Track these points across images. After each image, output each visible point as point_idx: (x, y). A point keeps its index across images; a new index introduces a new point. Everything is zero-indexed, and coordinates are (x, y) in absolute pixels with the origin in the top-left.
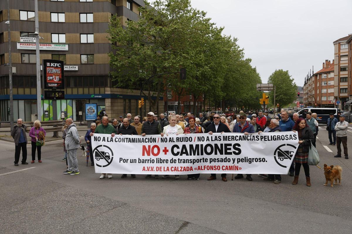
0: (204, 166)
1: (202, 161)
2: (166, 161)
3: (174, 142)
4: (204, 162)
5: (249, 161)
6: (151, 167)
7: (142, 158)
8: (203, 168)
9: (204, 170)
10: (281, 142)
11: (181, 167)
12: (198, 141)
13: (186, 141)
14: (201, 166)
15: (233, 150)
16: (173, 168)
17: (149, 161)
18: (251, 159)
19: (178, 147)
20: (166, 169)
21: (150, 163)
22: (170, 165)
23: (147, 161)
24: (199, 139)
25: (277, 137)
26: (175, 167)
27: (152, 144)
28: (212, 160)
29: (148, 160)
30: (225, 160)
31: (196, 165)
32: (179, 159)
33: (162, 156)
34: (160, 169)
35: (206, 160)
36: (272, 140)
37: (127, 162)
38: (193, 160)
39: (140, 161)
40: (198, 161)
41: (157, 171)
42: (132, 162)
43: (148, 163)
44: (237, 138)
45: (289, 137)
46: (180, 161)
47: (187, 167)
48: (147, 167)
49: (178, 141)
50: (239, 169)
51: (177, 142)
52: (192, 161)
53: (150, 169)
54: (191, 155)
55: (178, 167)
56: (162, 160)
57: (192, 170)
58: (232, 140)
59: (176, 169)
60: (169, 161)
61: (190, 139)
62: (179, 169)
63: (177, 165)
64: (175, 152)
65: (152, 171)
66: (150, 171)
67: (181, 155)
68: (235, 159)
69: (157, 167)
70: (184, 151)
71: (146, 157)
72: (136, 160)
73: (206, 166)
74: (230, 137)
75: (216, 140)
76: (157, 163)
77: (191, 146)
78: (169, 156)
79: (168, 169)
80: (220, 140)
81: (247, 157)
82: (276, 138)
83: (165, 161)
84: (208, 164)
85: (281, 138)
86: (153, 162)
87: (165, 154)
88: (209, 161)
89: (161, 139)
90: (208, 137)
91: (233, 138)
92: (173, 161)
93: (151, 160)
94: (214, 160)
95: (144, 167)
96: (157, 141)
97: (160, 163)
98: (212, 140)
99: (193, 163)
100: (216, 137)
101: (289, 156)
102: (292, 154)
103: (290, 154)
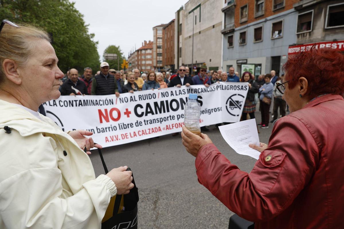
0: (172, 125)
1: (169, 118)
2: (131, 125)
3: (137, 101)
4: (171, 120)
5: (209, 112)
6: (115, 136)
7: (100, 126)
8: (171, 127)
9: (173, 128)
10: (233, 92)
11: (148, 129)
12: (162, 97)
13: (150, 99)
14: (169, 125)
16: (140, 131)
17: (110, 129)
18: (210, 110)
19: (141, 107)
20: (132, 135)
21: (112, 130)
22: (135, 129)
23: (108, 129)
24: (163, 95)
25: (230, 87)
26: (143, 131)
27: (109, 107)
28: (179, 117)
29: (109, 128)
31: (164, 124)
32: (144, 120)
33: (124, 119)
34: (126, 136)
35: (173, 118)
36: (225, 89)
38: (160, 119)
40: (166, 119)
41: (123, 139)
43: (109, 131)
44: (200, 91)
45: (240, 87)
46: (146, 122)
47: (155, 128)
48: (111, 137)
49: (140, 99)
50: (201, 121)
51: (140, 100)
52: (159, 120)
53: (115, 138)
54: (157, 113)
55: (145, 130)
56: (125, 125)
57: (161, 131)
58: (195, 93)
59: (144, 133)
60: (134, 125)
61: (154, 96)
62: (148, 132)
63: (144, 127)
64: (139, 113)
65: (117, 140)
66: (115, 140)
67: (146, 115)
69: (122, 135)
70: (149, 110)
71: (105, 124)
72: (93, 130)
73: (173, 124)
74: (193, 90)
75: (181, 94)
76: (120, 129)
77: (156, 104)
78: (133, 118)
79: (135, 135)
80: (184, 93)
81: (207, 109)
82: (229, 88)
83: (129, 126)
84: (175, 121)
85: (233, 88)
86: (115, 129)
87: (128, 116)
88: (176, 117)
89: (120, 99)
90: (172, 92)
91: (196, 91)
92: (138, 124)
93: (112, 127)
94: (182, 116)
95: (106, 138)
96: (114, 102)
97: (124, 128)
98: (176, 95)
99: (161, 122)
100: (180, 91)
101: (239, 106)
102: (241, 103)
103: (239, 104)
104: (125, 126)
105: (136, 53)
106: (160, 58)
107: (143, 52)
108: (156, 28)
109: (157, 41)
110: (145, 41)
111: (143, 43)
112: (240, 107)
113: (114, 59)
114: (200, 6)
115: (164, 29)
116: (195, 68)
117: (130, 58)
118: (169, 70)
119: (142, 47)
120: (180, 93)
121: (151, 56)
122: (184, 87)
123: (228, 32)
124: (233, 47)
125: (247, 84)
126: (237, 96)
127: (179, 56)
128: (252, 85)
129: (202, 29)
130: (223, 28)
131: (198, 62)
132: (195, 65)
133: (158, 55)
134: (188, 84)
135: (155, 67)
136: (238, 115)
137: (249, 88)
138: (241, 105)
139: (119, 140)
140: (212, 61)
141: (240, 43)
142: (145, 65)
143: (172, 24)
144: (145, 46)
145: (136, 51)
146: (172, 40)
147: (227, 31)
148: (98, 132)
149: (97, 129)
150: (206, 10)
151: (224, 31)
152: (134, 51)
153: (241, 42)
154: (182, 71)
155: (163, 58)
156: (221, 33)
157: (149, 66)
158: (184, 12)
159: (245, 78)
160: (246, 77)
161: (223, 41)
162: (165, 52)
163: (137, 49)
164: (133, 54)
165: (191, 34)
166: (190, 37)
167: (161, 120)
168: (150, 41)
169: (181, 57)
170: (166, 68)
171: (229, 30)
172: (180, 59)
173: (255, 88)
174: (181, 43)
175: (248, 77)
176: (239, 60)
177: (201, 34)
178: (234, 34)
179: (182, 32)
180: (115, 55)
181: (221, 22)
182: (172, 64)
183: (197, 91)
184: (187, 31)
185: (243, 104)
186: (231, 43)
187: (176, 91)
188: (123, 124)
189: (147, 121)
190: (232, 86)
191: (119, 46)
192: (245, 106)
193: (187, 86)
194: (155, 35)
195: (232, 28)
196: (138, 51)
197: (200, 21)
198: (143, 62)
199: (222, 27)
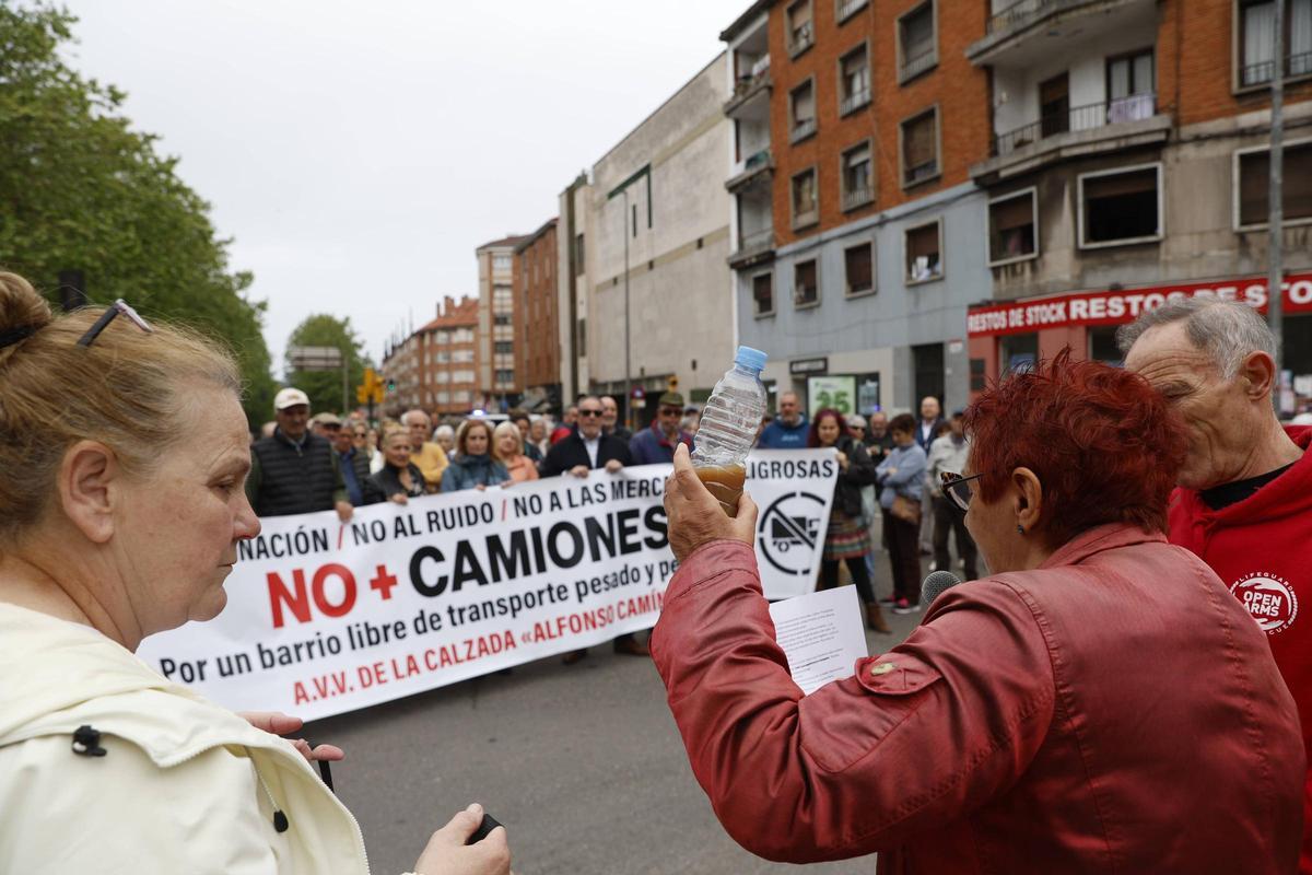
0: (559, 620)
1: (546, 596)
2: (396, 631)
3: (419, 533)
4: (553, 601)
6: (334, 677)
7: (275, 640)
8: (554, 630)
9: (561, 634)
10: (781, 485)
11: (465, 643)
12: (518, 515)
13: (469, 524)
14: (547, 624)
15: (643, 532)
16: (433, 652)
17: (316, 649)
19: (438, 556)
20: (403, 669)
21: (323, 654)
22: (415, 644)
23: (304, 652)
24: (521, 507)
25: (769, 468)
26: (443, 650)
27: (311, 563)
28: (584, 589)
29: (309, 645)
30: (624, 576)
31: (527, 619)
32: (450, 608)
34: (378, 674)
35: (560, 593)
36: (754, 476)
37: (202, 678)
38: (511, 599)
39: (268, 658)
40: (532, 600)
41: (364, 686)
42: (231, 672)
43: (311, 656)
45: (808, 468)
46: (456, 615)
47: (491, 637)
48: (315, 681)
49: (434, 526)
51: (431, 530)
52: (507, 604)
53: (331, 686)
54: (497, 578)
55: (454, 647)
56: (375, 629)
57: (515, 646)
58: (640, 494)
59: (447, 657)
60: (410, 629)
61: (484, 513)
62: (462, 653)
63: (449, 636)
64: (430, 580)
65: (342, 690)
66: (333, 694)
67: (457, 587)
68: (652, 566)
69: (360, 670)
70: (467, 568)
71: (294, 631)
72: (245, 656)
73: (563, 618)
74: (632, 485)
75: (587, 503)
76: (353, 647)
77: (493, 543)
78: (407, 602)
79: (413, 667)
80: (601, 497)
82: (766, 471)
83: (391, 632)
84: (571, 607)
85: (782, 470)
86: (334, 647)
87: (386, 595)
88: (572, 592)
89: (355, 528)
90: (554, 494)
91: (645, 488)
92: (426, 623)
93: (320, 642)
94: (593, 586)
95: (298, 685)
96: (332, 541)
97: (371, 643)
98: (572, 505)
99: (514, 610)
100: (585, 489)
101: (807, 535)
102: (815, 526)
103: (809, 529)
104: (373, 636)
105: (414, 344)
106: (507, 361)
107: (441, 337)
108: (487, 252)
109: (492, 297)
110: (447, 298)
111: (438, 306)
112: (812, 540)
113: (327, 367)
114: (646, 170)
115: (519, 252)
116: (638, 394)
117: (392, 363)
118: (542, 402)
119: (434, 322)
120: (584, 500)
121: (471, 353)
122: (599, 476)
123: (754, 260)
124: (774, 316)
125: (833, 454)
126: (798, 498)
127: (578, 350)
128: (848, 458)
129: (658, 253)
130: (734, 247)
131: (648, 373)
132: (636, 383)
133: (499, 347)
134: (614, 463)
135: (487, 396)
136: (806, 572)
137: (841, 468)
138: (814, 534)
139: (347, 689)
140: (699, 365)
141: (799, 300)
142: (451, 387)
143: (547, 237)
144: (448, 315)
145: (413, 335)
146: (547, 294)
147: (750, 259)
148: (265, 666)
149: (262, 653)
150: (668, 185)
151: (736, 259)
152: (407, 334)
153: (800, 297)
154: (592, 415)
155: (518, 358)
156: (727, 268)
157: (463, 389)
158: (593, 193)
159: (822, 432)
160: (825, 428)
161: (735, 295)
162: (524, 336)
163: (417, 327)
164: (401, 346)
165: (619, 270)
166: (615, 281)
167: (514, 606)
168: (465, 299)
169: (583, 354)
170: (529, 398)
171: (757, 256)
172: (582, 362)
173: (860, 468)
174: (582, 303)
175: (832, 428)
176: (798, 362)
177: (656, 270)
178: (773, 266)
179: (588, 264)
180: (333, 352)
181: (727, 228)
182: (550, 381)
183: (650, 488)
184: (604, 260)
185: (822, 528)
186: (764, 299)
187: (569, 492)
188: (366, 625)
189: (461, 611)
190: (779, 464)
191: (347, 319)
192: (830, 536)
193: (613, 471)
194: (486, 274)
195: (766, 249)
196: (420, 335)
197: (650, 225)
198: (442, 377)
199: (729, 244)
